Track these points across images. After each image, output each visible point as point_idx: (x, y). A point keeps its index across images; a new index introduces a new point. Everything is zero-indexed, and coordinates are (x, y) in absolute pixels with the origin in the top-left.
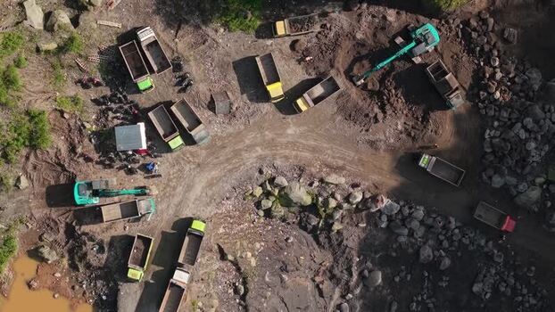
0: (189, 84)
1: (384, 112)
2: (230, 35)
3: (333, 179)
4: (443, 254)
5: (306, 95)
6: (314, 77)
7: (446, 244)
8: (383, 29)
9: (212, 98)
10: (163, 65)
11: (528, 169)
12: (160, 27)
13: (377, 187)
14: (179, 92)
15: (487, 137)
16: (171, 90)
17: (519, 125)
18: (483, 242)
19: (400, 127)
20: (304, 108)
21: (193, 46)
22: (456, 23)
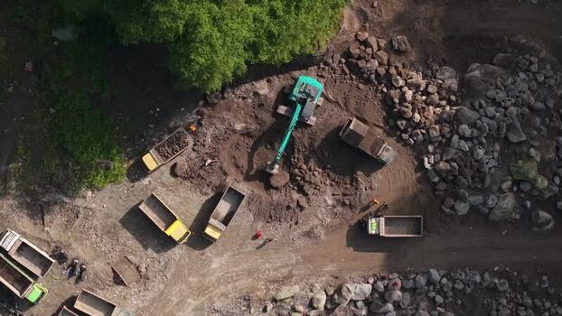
0: (82, 270)
1: (306, 195)
2: (100, 195)
3: (285, 293)
4: (442, 310)
5: (212, 221)
6: (212, 195)
7: (439, 299)
8: (261, 105)
9: (114, 271)
10: (45, 264)
11: (488, 180)
12: (25, 222)
13: (336, 278)
14: (77, 282)
15: (428, 166)
16: (66, 285)
17: (456, 138)
18: (478, 279)
19: (330, 202)
20: (216, 235)
21: (67, 226)
22: (336, 60)
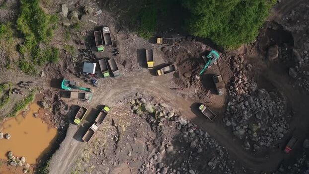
0: (118, 53)
1: (191, 84)
2: (138, 38)
3: (164, 105)
4: (200, 146)
5: (162, 69)
6: (167, 63)
7: (202, 142)
8: (199, 51)
9: (125, 61)
10: (110, 43)
11: (242, 121)
12: (113, 28)
13: (180, 113)
14: (113, 55)
15: (229, 104)
16: (110, 54)
17: (242, 103)
18: (217, 146)
19: (196, 92)
20: (160, 74)
21: (123, 39)
22: (229, 57)
